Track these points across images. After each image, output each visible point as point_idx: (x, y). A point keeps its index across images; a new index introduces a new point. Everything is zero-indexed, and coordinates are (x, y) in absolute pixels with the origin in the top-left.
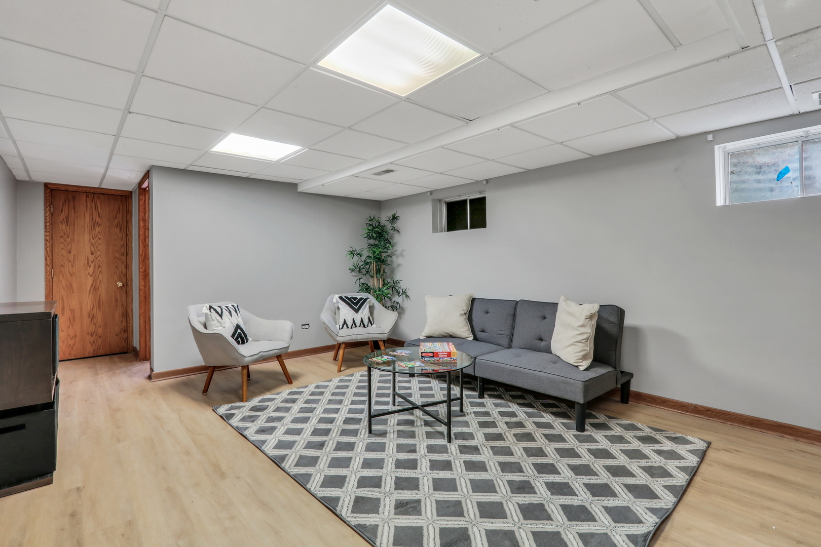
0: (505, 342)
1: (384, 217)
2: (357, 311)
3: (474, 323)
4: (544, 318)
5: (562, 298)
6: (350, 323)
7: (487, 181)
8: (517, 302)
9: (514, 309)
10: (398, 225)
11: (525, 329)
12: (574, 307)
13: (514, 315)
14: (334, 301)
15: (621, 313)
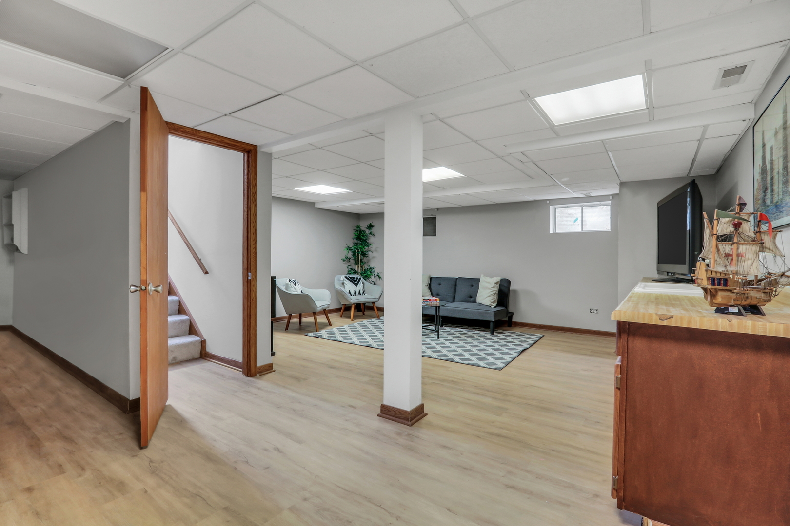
0: (451, 299)
1: (363, 225)
2: (356, 285)
3: (432, 291)
4: (472, 286)
5: (482, 276)
6: (353, 293)
7: (438, 209)
8: (457, 279)
9: (455, 283)
10: (374, 230)
11: (462, 291)
12: (488, 279)
13: (456, 285)
14: (342, 279)
15: (509, 282)
